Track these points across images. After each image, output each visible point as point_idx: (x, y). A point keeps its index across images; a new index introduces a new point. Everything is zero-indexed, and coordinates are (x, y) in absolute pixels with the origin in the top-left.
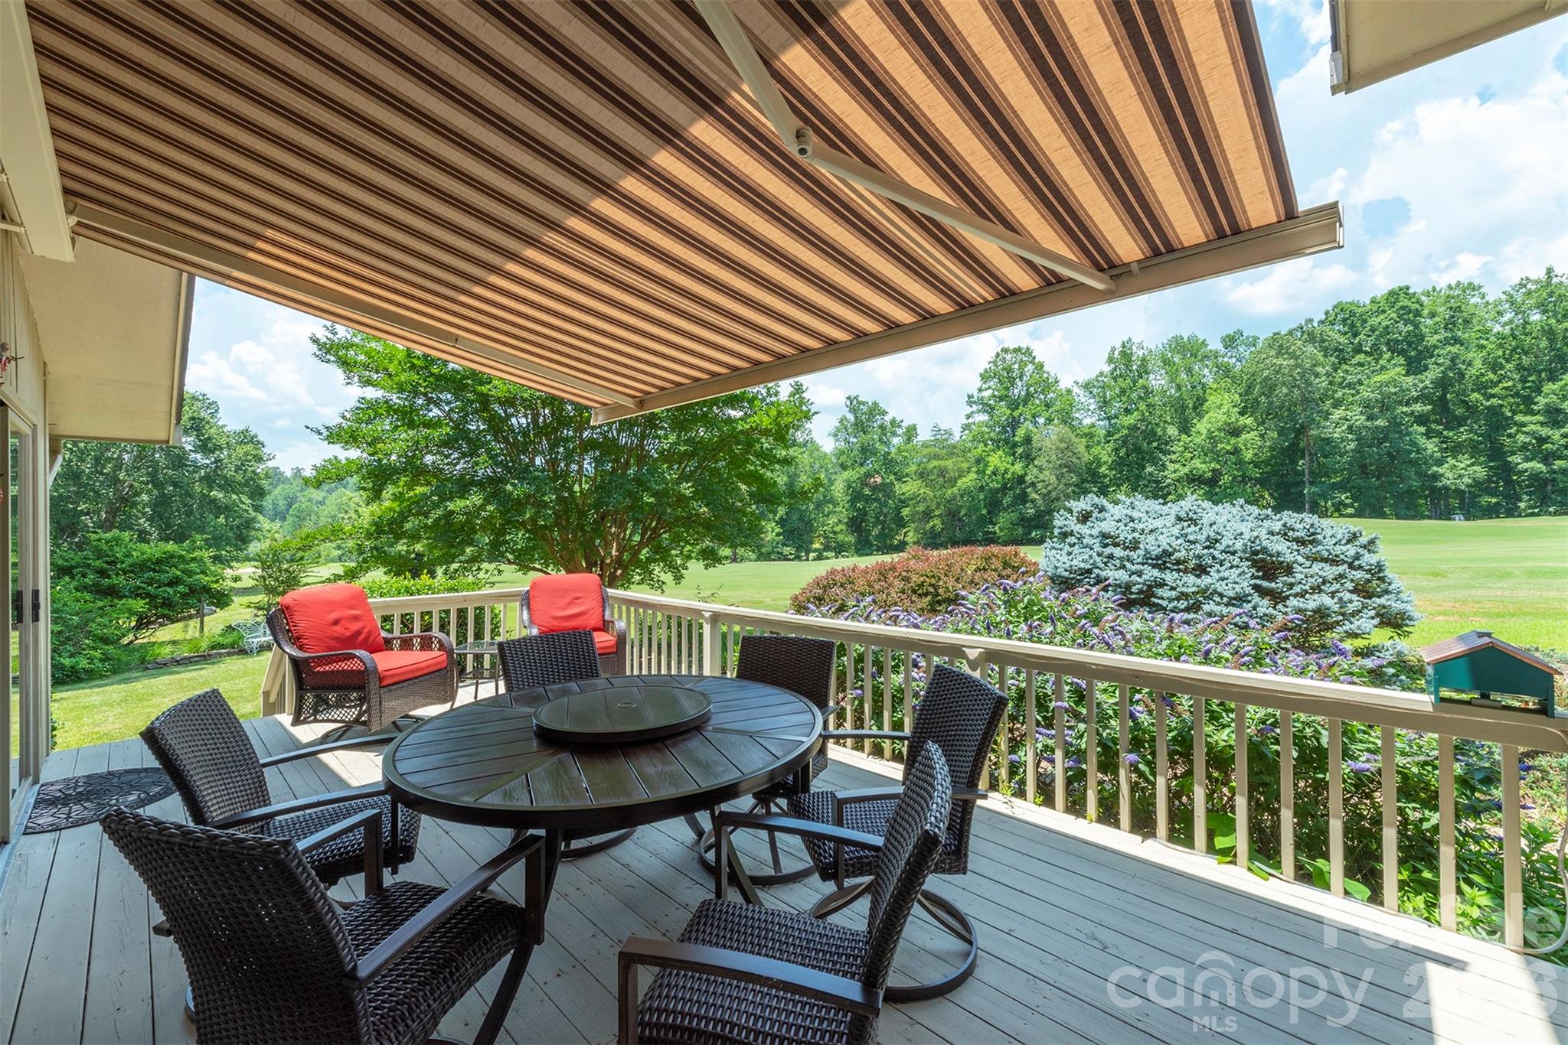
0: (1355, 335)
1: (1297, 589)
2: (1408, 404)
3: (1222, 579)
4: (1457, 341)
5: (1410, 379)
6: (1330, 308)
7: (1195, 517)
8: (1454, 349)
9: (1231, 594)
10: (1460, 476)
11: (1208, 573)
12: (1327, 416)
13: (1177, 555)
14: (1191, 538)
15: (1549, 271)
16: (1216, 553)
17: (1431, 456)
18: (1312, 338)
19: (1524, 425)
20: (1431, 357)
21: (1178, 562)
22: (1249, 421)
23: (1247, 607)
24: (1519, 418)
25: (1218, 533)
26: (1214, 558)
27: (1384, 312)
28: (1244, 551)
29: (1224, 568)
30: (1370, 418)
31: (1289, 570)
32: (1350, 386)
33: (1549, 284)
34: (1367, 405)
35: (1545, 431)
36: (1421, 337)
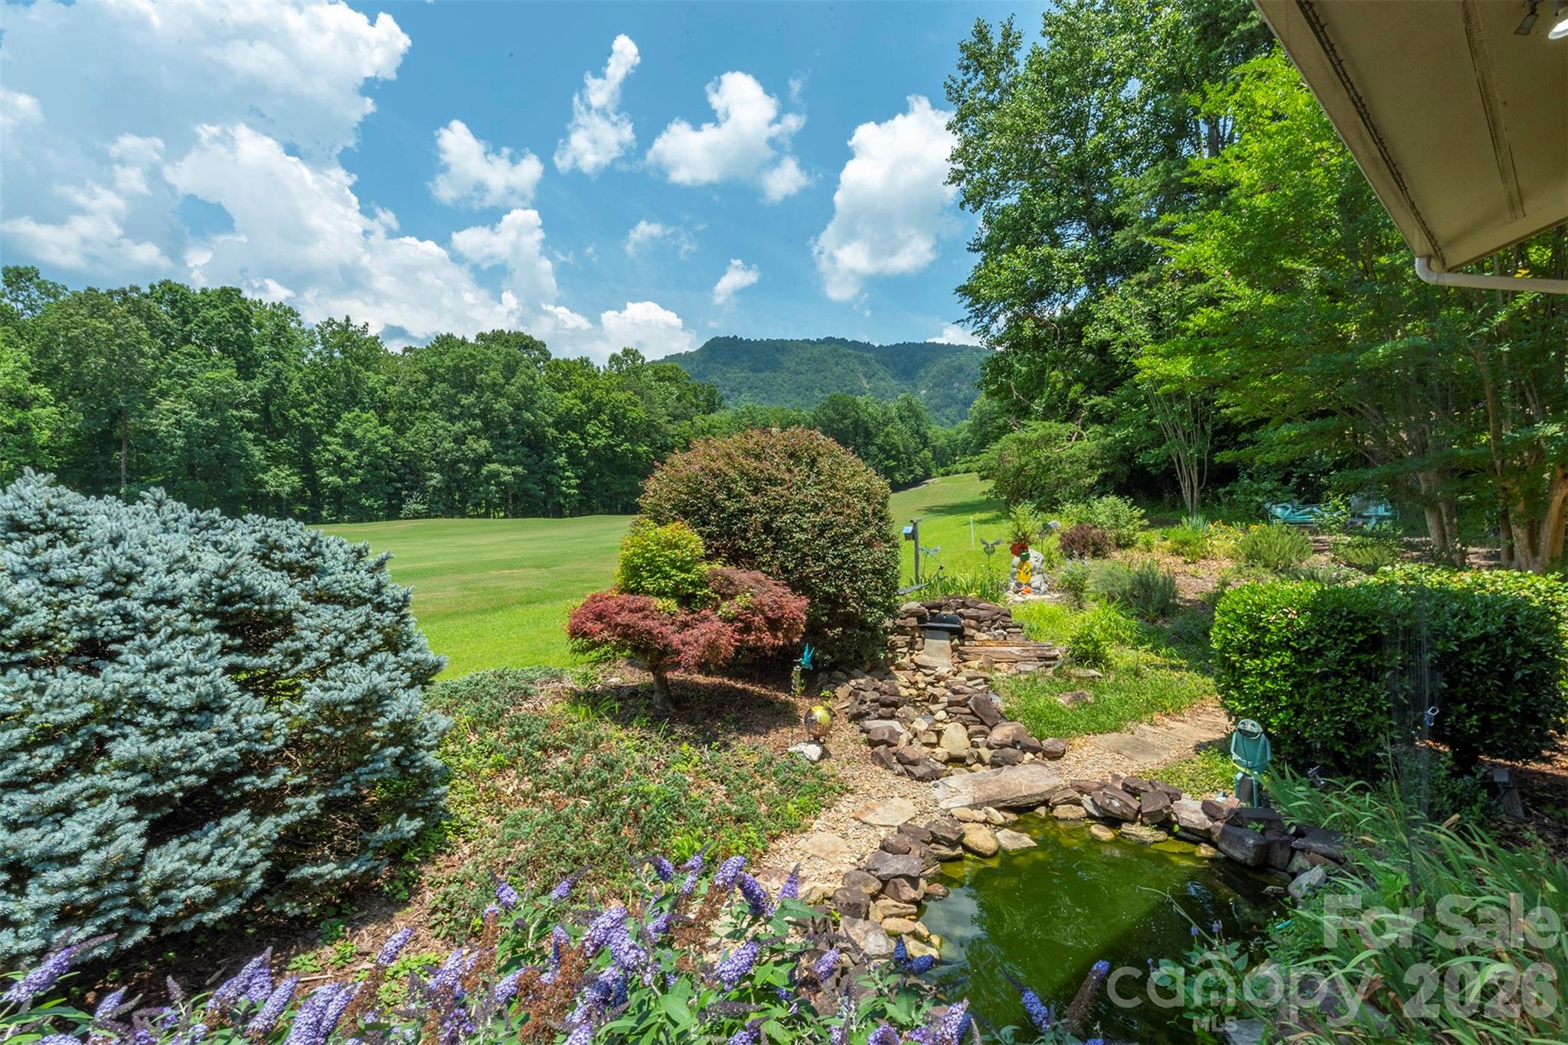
0: (186, 322)
1: (309, 662)
2: (237, 408)
3: (157, 667)
4: (281, 358)
5: (240, 383)
6: (156, 283)
7: (64, 521)
8: (279, 365)
9: (186, 700)
10: (282, 485)
11: (112, 657)
12: (151, 404)
13: (22, 624)
14: (62, 574)
15: (348, 319)
16: (134, 606)
17: (258, 463)
18: (136, 309)
19: (329, 444)
20: (259, 366)
21: (26, 641)
22: (44, 392)
23: (223, 721)
24: (325, 437)
25: (131, 558)
26: (127, 617)
27: (216, 307)
28: (204, 596)
29: (157, 639)
30: (201, 415)
31: (286, 622)
32: (180, 375)
33: (346, 331)
34: (198, 402)
35: (343, 452)
36: (251, 345)
